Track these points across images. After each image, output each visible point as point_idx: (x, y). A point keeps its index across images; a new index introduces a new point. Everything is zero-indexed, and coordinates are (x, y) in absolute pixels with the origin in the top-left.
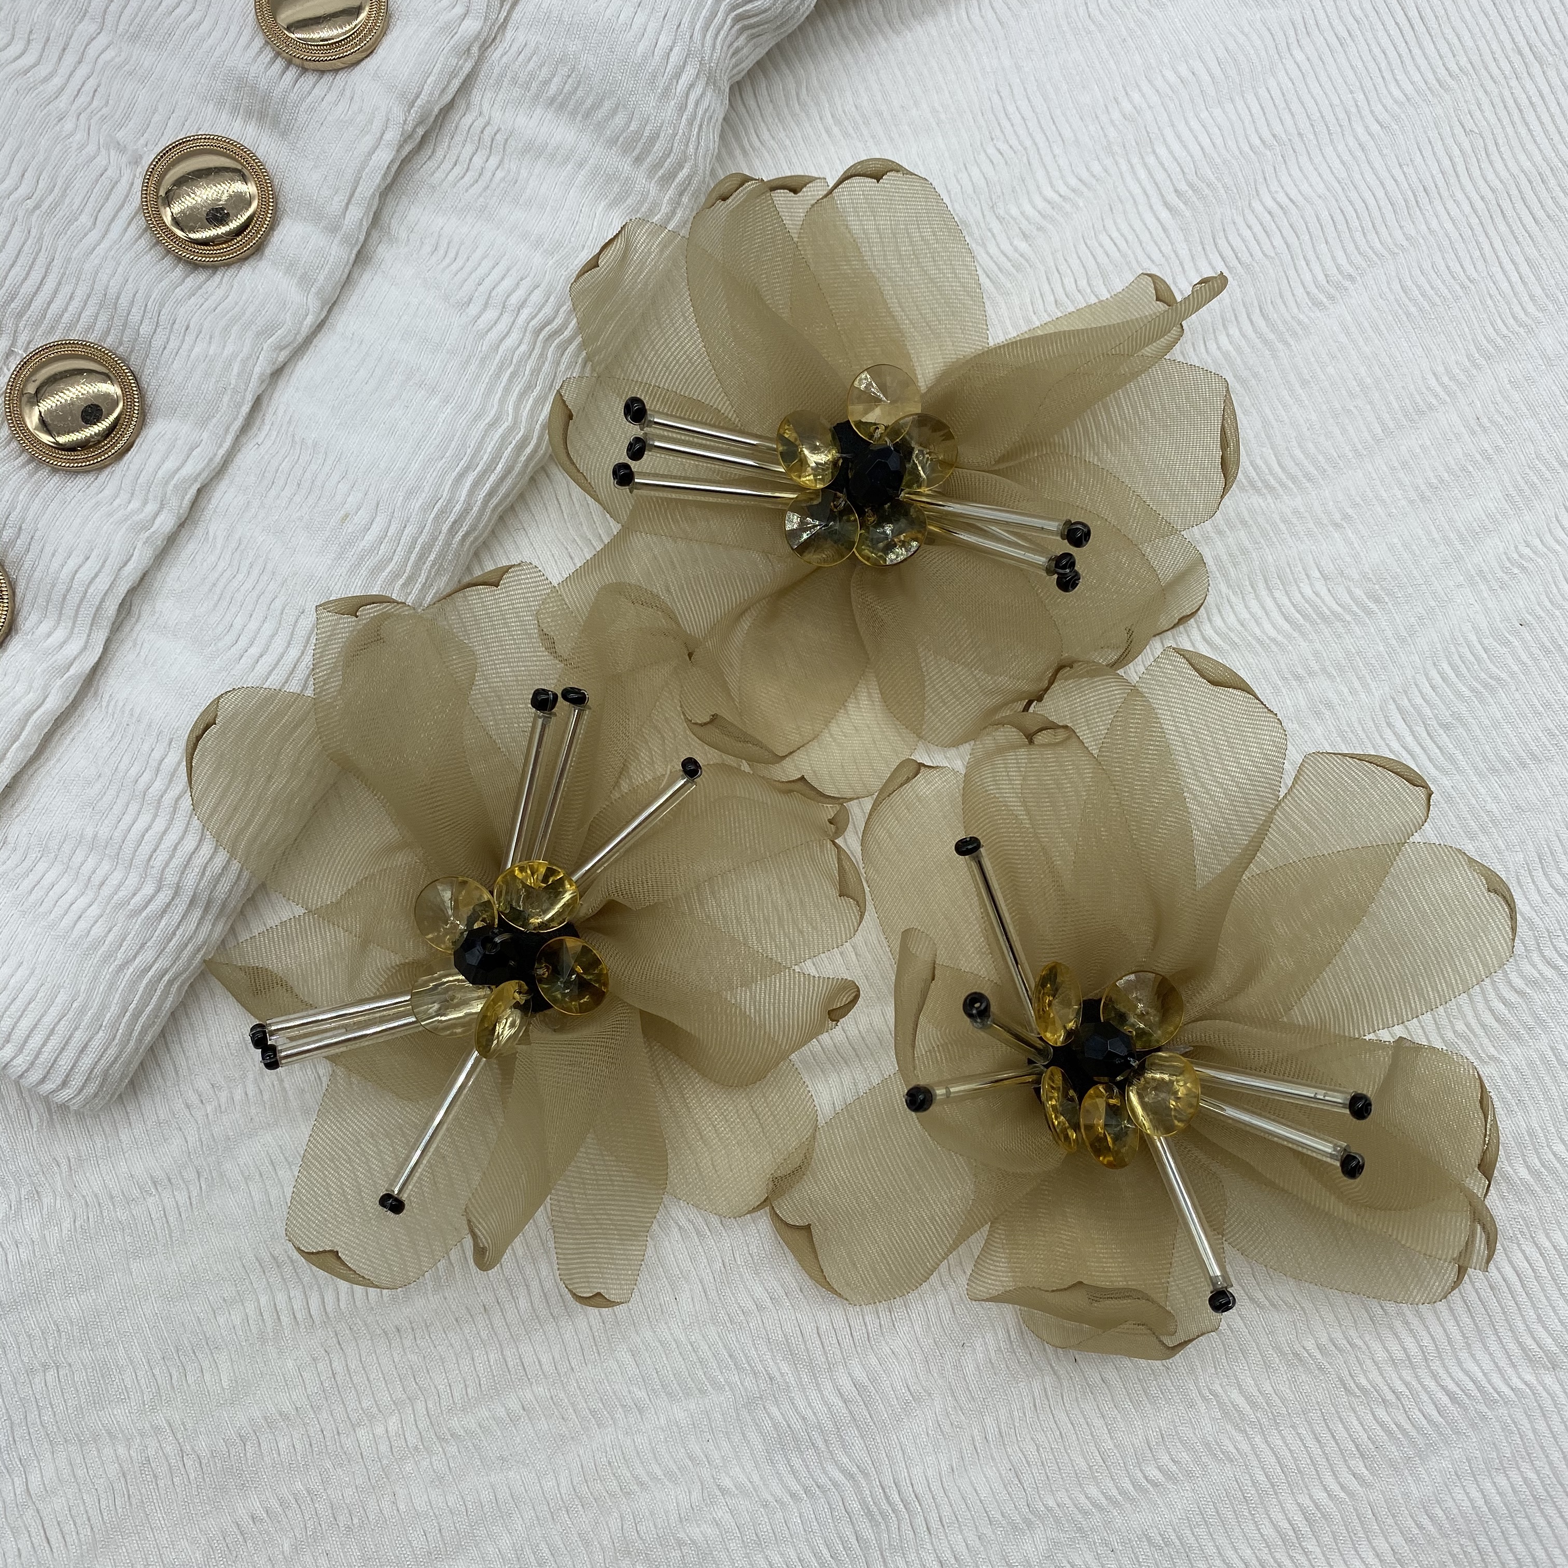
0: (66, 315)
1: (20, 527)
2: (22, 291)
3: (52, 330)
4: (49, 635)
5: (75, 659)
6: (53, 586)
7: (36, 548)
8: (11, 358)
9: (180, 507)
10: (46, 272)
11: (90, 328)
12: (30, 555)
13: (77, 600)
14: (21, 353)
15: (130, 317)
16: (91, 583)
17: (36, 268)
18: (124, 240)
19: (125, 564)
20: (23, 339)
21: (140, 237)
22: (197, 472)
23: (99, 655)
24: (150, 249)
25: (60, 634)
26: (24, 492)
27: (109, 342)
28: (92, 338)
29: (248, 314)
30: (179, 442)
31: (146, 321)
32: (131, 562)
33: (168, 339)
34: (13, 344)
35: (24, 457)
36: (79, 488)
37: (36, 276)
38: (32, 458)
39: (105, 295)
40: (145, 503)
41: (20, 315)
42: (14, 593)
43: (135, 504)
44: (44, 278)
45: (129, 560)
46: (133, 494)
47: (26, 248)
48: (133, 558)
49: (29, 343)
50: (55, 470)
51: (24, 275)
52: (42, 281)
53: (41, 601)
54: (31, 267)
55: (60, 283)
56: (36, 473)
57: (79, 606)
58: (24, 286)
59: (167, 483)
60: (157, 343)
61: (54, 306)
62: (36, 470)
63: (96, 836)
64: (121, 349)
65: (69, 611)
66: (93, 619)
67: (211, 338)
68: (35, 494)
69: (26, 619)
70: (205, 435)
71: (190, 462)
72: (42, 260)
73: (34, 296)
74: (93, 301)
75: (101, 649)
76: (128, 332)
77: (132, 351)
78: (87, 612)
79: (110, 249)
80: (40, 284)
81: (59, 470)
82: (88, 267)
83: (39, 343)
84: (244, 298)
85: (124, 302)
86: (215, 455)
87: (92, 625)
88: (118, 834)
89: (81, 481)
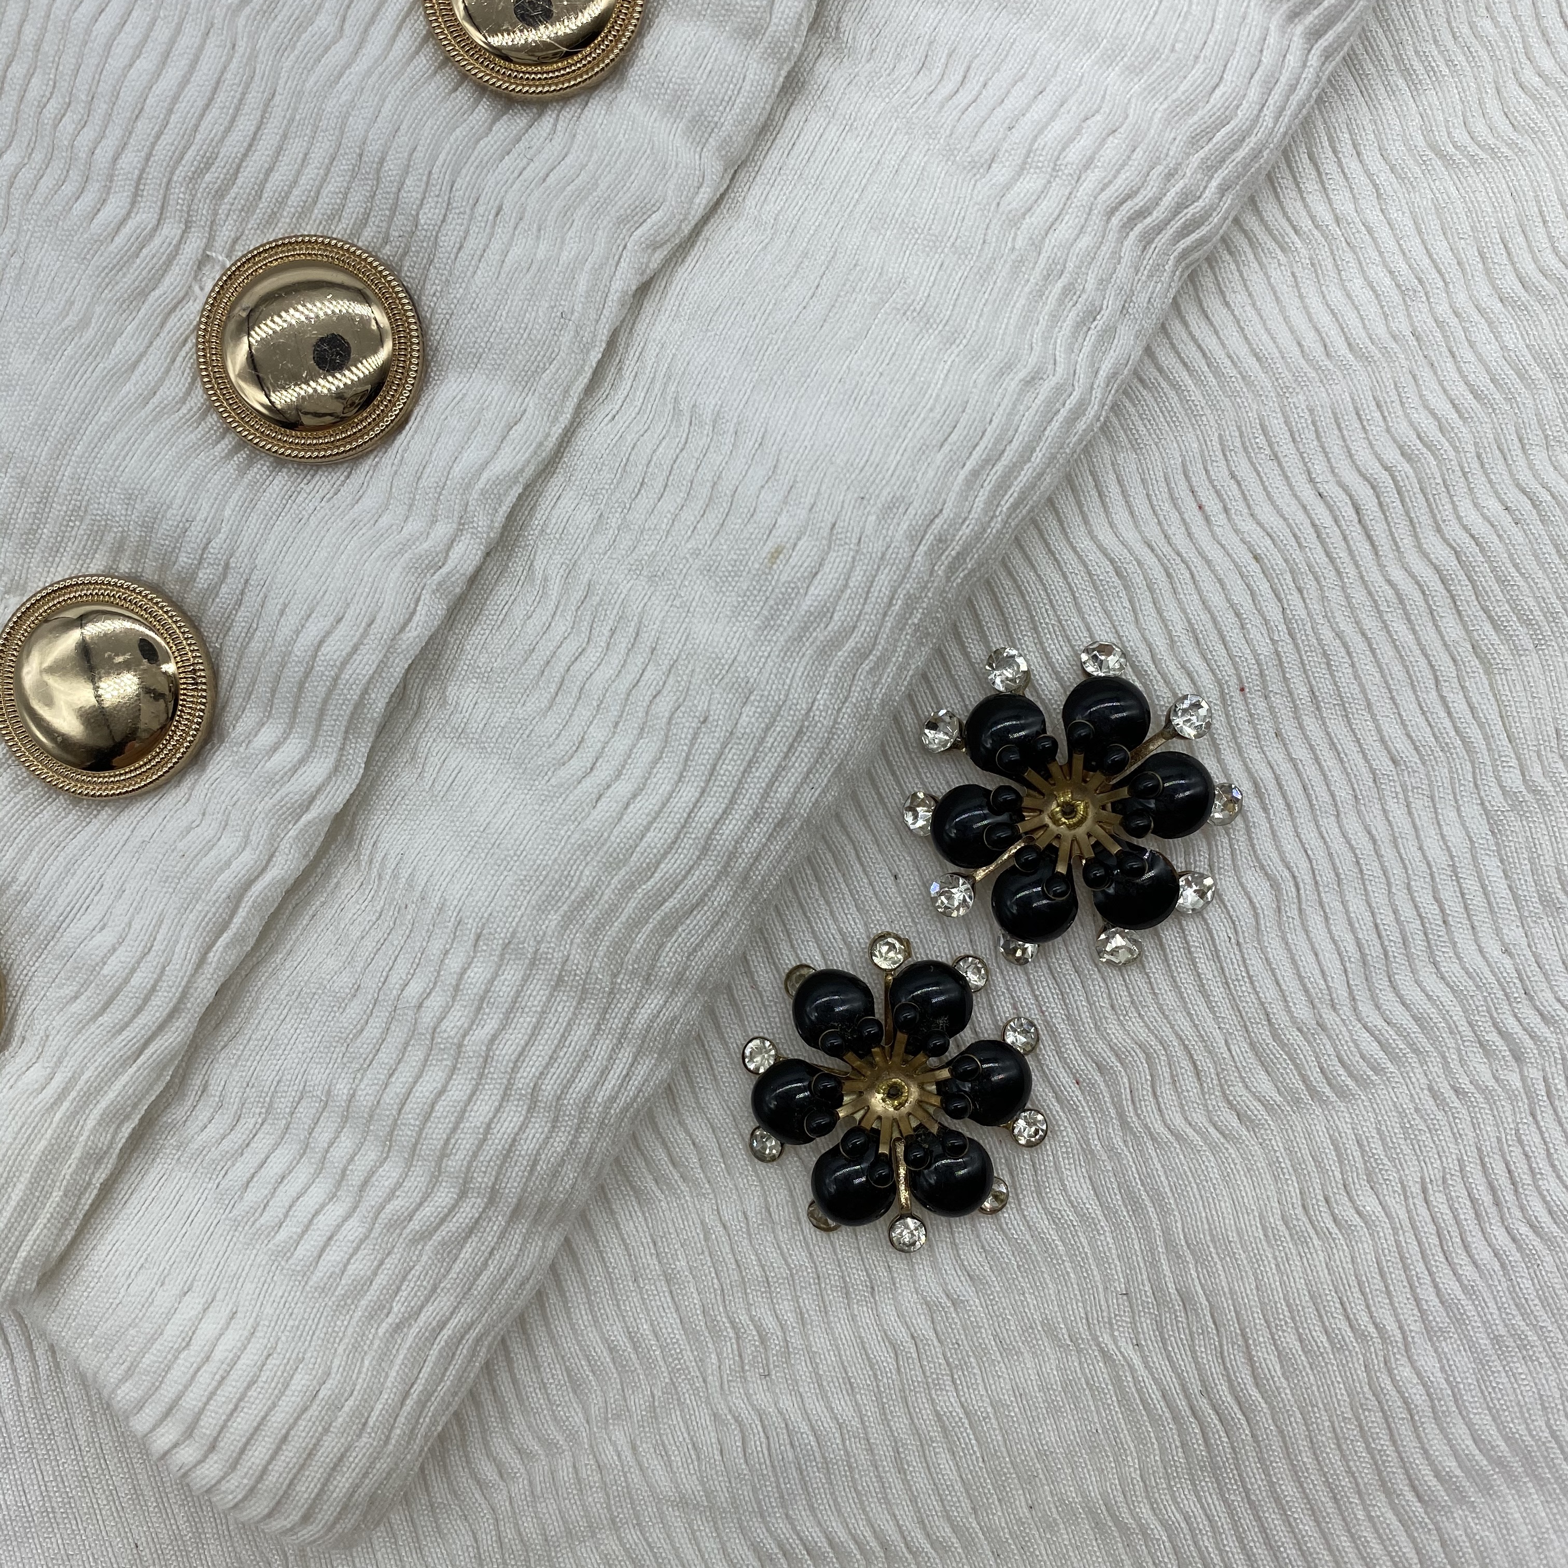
0: (296, 192)
1: (227, 566)
2: (223, 151)
3: (272, 218)
4: (275, 748)
5: (319, 790)
6: (283, 665)
7: (252, 599)
8: (206, 270)
9: (491, 528)
10: (262, 117)
11: (336, 214)
12: (242, 613)
13: (322, 690)
14: (223, 260)
15: (403, 194)
16: (344, 663)
17: (246, 109)
18: (390, 57)
19: (402, 629)
20: (225, 234)
21: (417, 52)
22: (519, 466)
23: (357, 781)
24: (435, 72)
25: (293, 749)
26: (232, 502)
27: (367, 237)
28: (339, 231)
29: (602, 186)
30: (489, 415)
31: (430, 202)
32: (413, 624)
33: (467, 232)
34: (209, 245)
35: (228, 442)
36: (321, 494)
37: (246, 125)
38: (243, 443)
39: (361, 155)
40: (434, 521)
41: (220, 194)
42: (215, 674)
43: (414, 526)
44: (258, 128)
45: (410, 620)
46: (411, 506)
47: (228, 76)
48: (416, 618)
49: (236, 241)
50: (280, 462)
51: (226, 123)
52: (255, 134)
53: (262, 689)
54: (237, 109)
55: (285, 136)
56: (249, 466)
57: (325, 702)
58: (228, 141)
59: (469, 486)
60: (448, 240)
61: (275, 177)
62: (250, 462)
63: (353, 1095)
64: (387, 250)
65: (308, 709)
66: (350, 721)
67: (539, 230)
68: (248, 506)
69: (237, 718)
70: (532, 402)
71: (507, 449)
72: (254, 98)
73: (242, 161)
74: (343, 165)
75: (362, 771)
76: (399, 220)
77: (405, 253)
78: (339, 713)
79: (369, 73)
80: (253, 139)
81: (286, 462)
82: (332, 106)
83: (252, 241)
84: (595, 157)
85: (392, 167)
86: (548, 435)
87: (346, 732)
88: (390, 1098)
89: (324, 482)
